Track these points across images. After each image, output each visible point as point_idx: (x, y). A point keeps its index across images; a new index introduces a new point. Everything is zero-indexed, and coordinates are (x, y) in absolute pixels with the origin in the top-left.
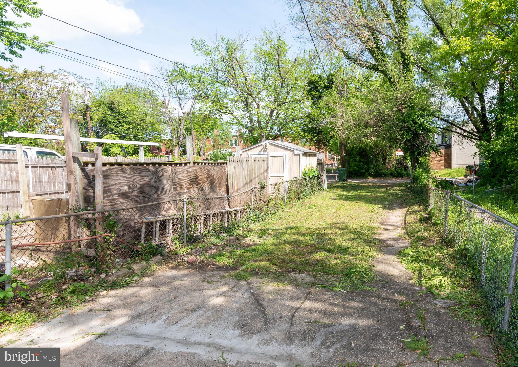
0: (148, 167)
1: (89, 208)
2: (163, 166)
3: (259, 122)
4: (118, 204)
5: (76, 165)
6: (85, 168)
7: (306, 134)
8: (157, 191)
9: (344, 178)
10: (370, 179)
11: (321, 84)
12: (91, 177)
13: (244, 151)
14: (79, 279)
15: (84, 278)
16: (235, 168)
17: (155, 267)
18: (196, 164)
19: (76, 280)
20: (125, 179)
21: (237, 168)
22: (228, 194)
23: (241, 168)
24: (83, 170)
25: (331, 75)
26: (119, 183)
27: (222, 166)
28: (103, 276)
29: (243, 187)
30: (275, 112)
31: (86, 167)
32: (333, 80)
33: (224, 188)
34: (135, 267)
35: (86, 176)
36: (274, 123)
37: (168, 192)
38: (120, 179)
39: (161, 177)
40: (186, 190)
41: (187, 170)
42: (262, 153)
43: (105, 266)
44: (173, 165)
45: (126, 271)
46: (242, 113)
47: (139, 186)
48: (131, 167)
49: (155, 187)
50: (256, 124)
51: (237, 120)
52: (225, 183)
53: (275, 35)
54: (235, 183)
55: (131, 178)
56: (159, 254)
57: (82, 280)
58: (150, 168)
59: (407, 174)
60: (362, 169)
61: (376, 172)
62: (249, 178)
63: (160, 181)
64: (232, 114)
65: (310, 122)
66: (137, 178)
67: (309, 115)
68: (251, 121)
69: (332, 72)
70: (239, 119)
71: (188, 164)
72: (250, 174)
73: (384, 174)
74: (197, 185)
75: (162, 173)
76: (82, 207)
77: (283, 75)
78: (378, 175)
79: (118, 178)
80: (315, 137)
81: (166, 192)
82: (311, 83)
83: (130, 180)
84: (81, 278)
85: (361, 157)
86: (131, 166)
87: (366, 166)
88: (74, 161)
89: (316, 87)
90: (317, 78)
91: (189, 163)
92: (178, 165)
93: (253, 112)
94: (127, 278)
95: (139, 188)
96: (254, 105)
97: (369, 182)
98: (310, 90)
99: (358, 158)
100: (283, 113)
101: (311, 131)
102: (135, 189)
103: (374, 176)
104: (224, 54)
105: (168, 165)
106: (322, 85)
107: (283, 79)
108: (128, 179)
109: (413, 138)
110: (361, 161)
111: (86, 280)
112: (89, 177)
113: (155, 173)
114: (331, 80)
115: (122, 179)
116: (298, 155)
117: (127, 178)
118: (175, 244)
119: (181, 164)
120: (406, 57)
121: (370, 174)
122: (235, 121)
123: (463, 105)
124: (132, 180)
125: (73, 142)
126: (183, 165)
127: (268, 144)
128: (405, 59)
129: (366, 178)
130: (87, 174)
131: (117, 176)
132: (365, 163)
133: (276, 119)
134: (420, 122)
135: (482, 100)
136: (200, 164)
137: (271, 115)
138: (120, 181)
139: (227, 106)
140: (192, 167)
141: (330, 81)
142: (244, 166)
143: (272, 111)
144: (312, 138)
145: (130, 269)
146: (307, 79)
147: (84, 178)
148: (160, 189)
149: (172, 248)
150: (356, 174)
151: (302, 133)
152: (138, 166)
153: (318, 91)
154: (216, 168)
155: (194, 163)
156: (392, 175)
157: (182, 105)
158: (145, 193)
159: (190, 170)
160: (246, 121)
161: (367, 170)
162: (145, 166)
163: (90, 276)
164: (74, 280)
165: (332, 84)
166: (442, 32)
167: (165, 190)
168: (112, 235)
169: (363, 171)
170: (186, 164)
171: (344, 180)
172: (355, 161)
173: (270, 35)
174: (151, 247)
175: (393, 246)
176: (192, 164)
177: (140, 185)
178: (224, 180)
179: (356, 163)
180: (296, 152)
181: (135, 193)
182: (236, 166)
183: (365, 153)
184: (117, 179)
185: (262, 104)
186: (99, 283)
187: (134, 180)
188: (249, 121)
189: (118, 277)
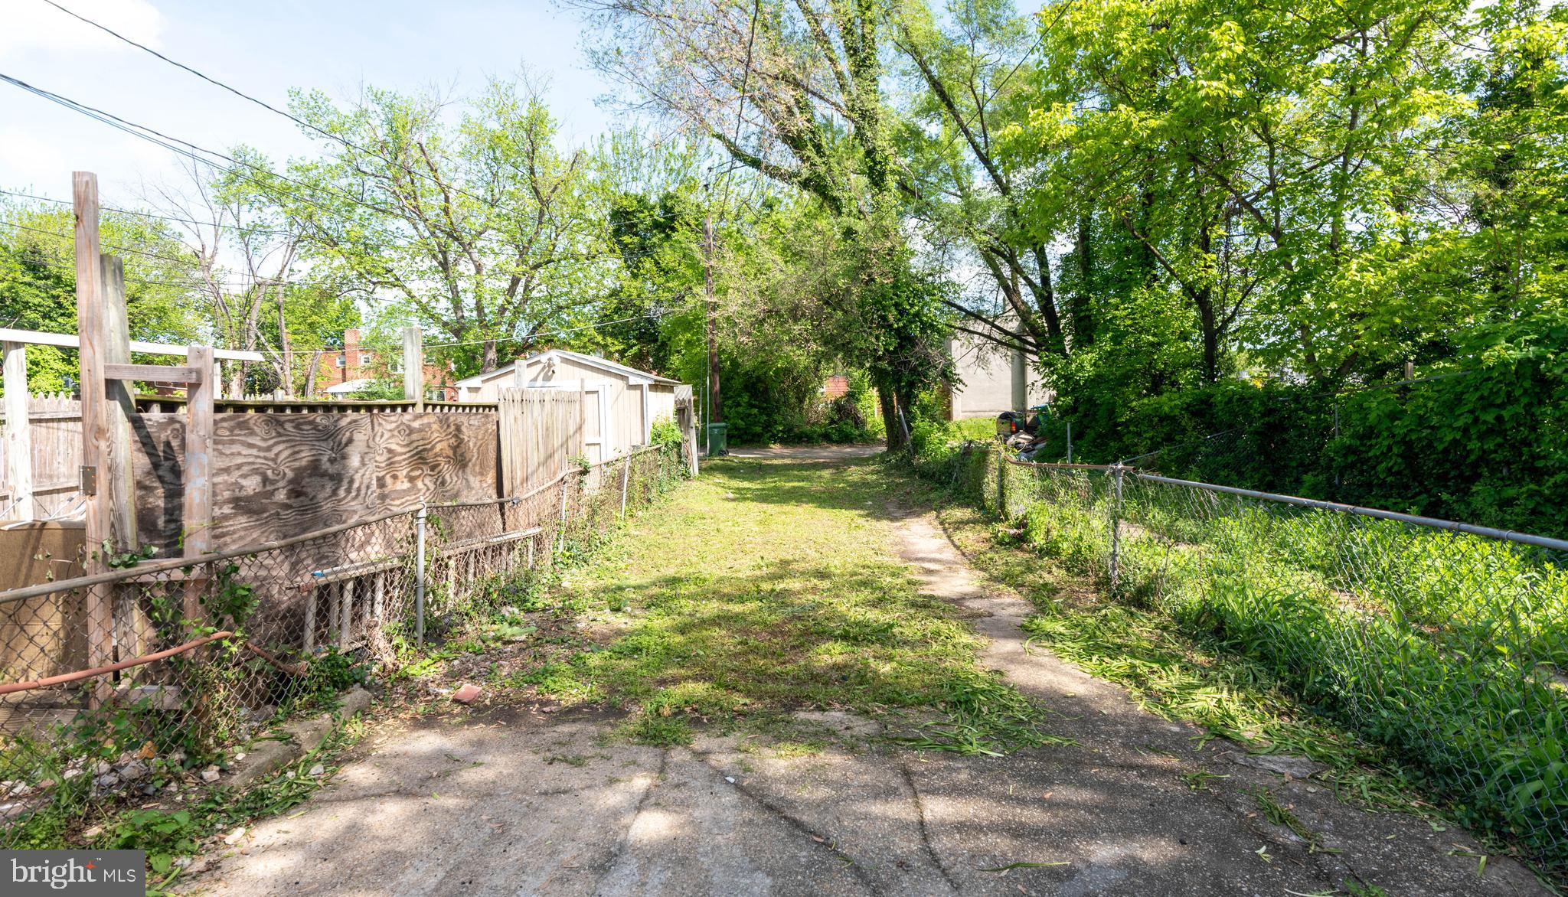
0: (312, 416)
1: (155, 550)
2: (349, 412)
3: (479, 308)
4: (234, 532)
5: (117, 406)
6: (141, 419)
7: (609, 340)
8: (337, 489)
9: (723, 446)
10: (776, 448)
11: (645, 219)
12: (161, 448)
13: (488, 380)
14: (133, 796)
15: (150, 790)
16: (515, 419)
17: (356, 729)
18: (430, 409)
19: (124, 800)
20: (254, 452)
21: (520, 422)
22: (500, 494)
23: (529, 420)
24: (137, 424)
25: (668, 196)
26: (239, 467)
27: (487, 416)
28: (211, 774)
29: (533, 473)
30: (522, 283)
31: (144, 415)
32: (676, 209)
33: (491, 478)
34: (301, 730)
35: (144, 444)
36: (517, 312)
37: (363, 492)
38: (239, 454)
39: (346, 445)
40: (407, 485)
41: (409, 427)
42: (540, 382)
43: (211, 741)
44: (375, 411)
45: (277, 748)
46: (431, 284)
47: (290, 474)
48: (270, 416)
49: (332, 478)
50: (471, 315)
51: (419, 303)
52: (493, 463)
53: (520, 92)
54: (517, 460)
55: (269, 449)
56: (356, 681)
57: (145, 797)
58: (318, 420)
59: (861, 435)
60: (755, 424)
61: (789, 430)
62: (546, 449)
63: (344, 457)
64: (403, 287)
65: (617, 310)
66: (283, 451)
67: (614, 293)
68: (457, 305)
69: (671, 189)
70: (424, 300)
71: (410, 409)
72: (548, 436)
73: (807, 436)
74: (432, 469)
75: (348, 434)
76: (132, 546)
77: (545, 192)
78: (794, 438)
79: (236, 448)
80: (631, 347)
81: (359, 490)
82: (619, 215)
83: (267, 454)
84: (138, 792)
85: (754, 396)
86: (270, 411)
87: (765, 417)
88: (109, 396)
89: (635, 225)
90: (635, 203)
91: (414, 405)
92: (388, 411)
93: (461, 285)
94: (291, 774)
95: (291, 482)
96: (465, 267)
97: (776, 457)
98: (617, 232)
99: (745, 398)
100: (543, 287)
101: (618, 332)
102: (281, 484)
103: (785, 442)
104: (382, 133)
105: (363, 411)
106: (648, 221)
107: (544, 203)
108: (262, 454)
109: (901, 347)
110: (753, 406)
111: (158, 795)
112: (154, 447)
113: (329, 435)
114: (672, 208)
115: (245, 451)
116: (640, 387)
117: (260, 449)
118: (397, 648)
119: (393, 408)
120: (878, 158)
121: (773, 436)
122: (414, 306)
123: (998, 275)
124: (271, 455)
125: (106, 330)
126: (399, 410)
127: (557, 361)
128: (876, 164)
129: (765, 446)
130: (148, 436)
131: (232, 442)
132: (762, 410)
133: (525, 301)
134: (912, 311)
135: (1043, 262)
136: (438, 409)
137: (512, 291)
138: (240, 460)
139: (390, 265)
140: (420, 416)
141: (667, 210)
142: (535, 414)
143: (515, 281)
144: (624, 351)
145: (286, 739)
146: (609, 204)
147: (139, 450)
148: (345, 485)
149: (389, 659)
150: (739, 437)
151: (599, 339)
152: (288, 412)
153: (636, 234)
154: (474, 421)
155: (426, 406)
156: (827, 438)
157: (256, 262)
158: (305, 494)
159: (416, 424)
160: (443, 306)
161: (767, 426)
162: (305, 412)
163: (169, 782)
164: (120, 802)
165: (673, 219)
166: (950, 106)
167: (356, 485)
168: (238, 634)
169: (758, 429)
170: (405, 408)
171: (722, 453)
172: (738, 405)
173: (510, 93)
174: (332, 660)
175: (991, 615)
176: (420, 409)
177: (293, 470)
178: (493, 455)
179: (740, 409)
180: (633, 380)
181: (281, 496)
182: (519, 416)
183: (760, 387)
184: (232, 454)
185: (488, 262)
186: (208, 801)
187: (277, 455)
188: (451, 306)
189: (259, 773)
